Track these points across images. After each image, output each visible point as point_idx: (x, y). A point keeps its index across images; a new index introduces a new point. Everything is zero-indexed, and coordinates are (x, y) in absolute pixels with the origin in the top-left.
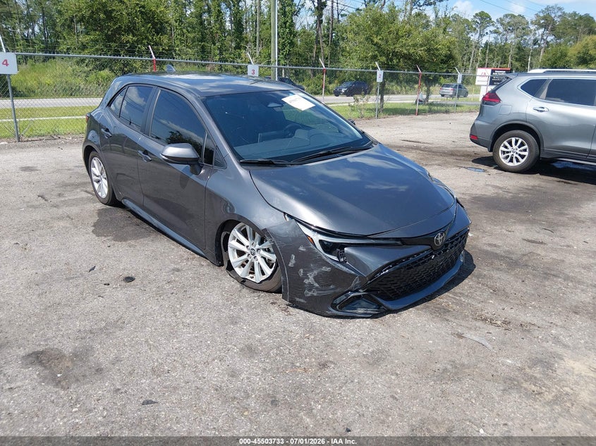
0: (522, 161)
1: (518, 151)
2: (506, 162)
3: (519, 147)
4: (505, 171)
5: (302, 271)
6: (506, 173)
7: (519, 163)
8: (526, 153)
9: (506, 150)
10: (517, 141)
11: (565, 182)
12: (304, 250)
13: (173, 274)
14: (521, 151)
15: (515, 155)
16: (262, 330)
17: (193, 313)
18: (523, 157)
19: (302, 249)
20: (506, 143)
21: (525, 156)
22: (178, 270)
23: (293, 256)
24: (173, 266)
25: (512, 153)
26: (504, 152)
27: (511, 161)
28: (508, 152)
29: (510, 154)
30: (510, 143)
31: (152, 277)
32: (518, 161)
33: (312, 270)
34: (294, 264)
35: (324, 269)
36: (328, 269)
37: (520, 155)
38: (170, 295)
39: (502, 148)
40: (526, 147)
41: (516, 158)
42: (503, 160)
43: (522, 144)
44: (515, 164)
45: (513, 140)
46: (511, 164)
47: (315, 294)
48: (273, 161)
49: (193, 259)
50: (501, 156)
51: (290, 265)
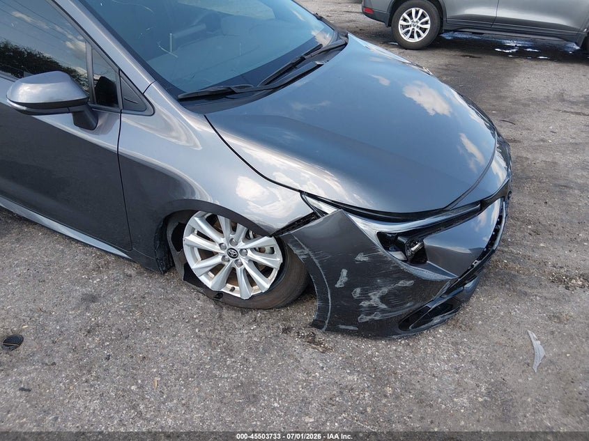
0: (424, 35)
1: (419, 24)
2: (406, 38)
3: (420, 19)
4: (406, 49)
5: (358, 290)
6: (408, 51)
7: (420, 39)
8: (428, 26)
9: (405, 23)
10: (417, 12)
11: (470, 57)
12: (366, 259)
13: (87, 309)
14: (422, 24)
15: (416, 29)
16: (306, 402)
17: (170, 398)
18: (424, 30)
19: (361, 258)
20: (405, 15)
21: (426, 29)
22: (93, 299)
23: (344, 272)
24: (79, 291)
25: (412, 27)
26: (404, 26)
27: (412, 36)
28: (408, 26)
29: (411, 29)
30: (410, 15)
31: (53, 327)
32: (419, 36)
33: (378, 288)
34: (345, 283)
35: (401, 283)
36: (409, 283)
37: (421, 28)
38: (105, 363)
39: (401, 22)
40: (428, 18)
41: (417, 32)
42: (402, 36)
43: (423, 16)
44: (417, 39)
45: (413, 10)
46: (411, 40)
47: (377, 318)
48: (232, 87)
49: (107, 264)
50: (401, 32)
51: (338, 285)
